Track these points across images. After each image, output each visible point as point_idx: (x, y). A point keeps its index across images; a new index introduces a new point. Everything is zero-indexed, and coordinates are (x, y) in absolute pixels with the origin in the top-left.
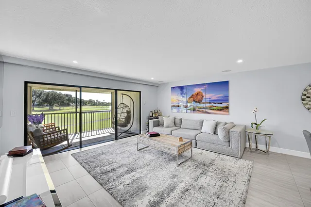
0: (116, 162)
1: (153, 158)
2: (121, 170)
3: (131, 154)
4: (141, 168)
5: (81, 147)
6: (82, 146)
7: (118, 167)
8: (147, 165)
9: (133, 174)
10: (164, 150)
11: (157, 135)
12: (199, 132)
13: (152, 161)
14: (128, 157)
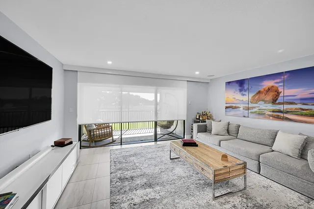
0: (140, 169)
1: (184, 175)
2: (138, 182)
3: (162, 162)
4: (162, 184)
5: (121, 145)
6: (122, 143)
7: (138, 177)
8: (172, 182)
9: (148, 190)
10: (197, 168)
11: (193, 144)
12: (268, 148)
13: (180, 178)
14: (156, 166)
